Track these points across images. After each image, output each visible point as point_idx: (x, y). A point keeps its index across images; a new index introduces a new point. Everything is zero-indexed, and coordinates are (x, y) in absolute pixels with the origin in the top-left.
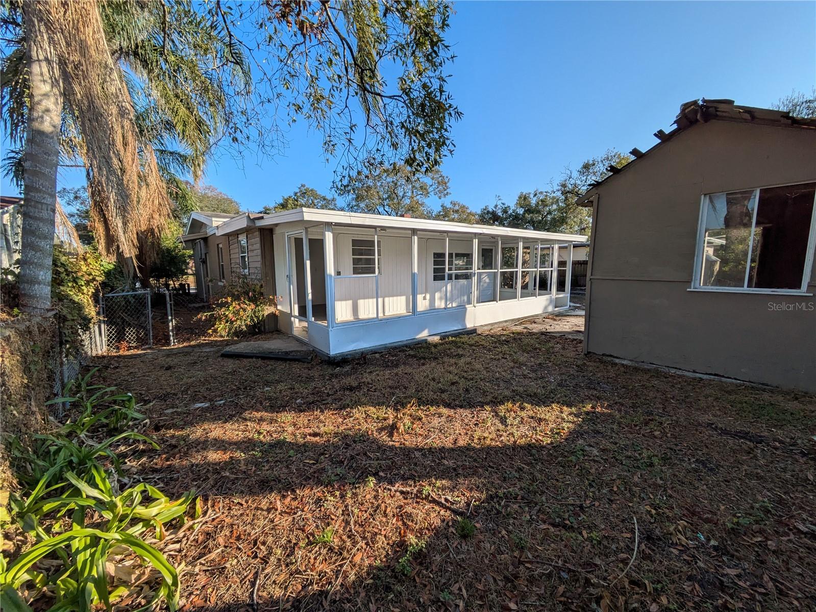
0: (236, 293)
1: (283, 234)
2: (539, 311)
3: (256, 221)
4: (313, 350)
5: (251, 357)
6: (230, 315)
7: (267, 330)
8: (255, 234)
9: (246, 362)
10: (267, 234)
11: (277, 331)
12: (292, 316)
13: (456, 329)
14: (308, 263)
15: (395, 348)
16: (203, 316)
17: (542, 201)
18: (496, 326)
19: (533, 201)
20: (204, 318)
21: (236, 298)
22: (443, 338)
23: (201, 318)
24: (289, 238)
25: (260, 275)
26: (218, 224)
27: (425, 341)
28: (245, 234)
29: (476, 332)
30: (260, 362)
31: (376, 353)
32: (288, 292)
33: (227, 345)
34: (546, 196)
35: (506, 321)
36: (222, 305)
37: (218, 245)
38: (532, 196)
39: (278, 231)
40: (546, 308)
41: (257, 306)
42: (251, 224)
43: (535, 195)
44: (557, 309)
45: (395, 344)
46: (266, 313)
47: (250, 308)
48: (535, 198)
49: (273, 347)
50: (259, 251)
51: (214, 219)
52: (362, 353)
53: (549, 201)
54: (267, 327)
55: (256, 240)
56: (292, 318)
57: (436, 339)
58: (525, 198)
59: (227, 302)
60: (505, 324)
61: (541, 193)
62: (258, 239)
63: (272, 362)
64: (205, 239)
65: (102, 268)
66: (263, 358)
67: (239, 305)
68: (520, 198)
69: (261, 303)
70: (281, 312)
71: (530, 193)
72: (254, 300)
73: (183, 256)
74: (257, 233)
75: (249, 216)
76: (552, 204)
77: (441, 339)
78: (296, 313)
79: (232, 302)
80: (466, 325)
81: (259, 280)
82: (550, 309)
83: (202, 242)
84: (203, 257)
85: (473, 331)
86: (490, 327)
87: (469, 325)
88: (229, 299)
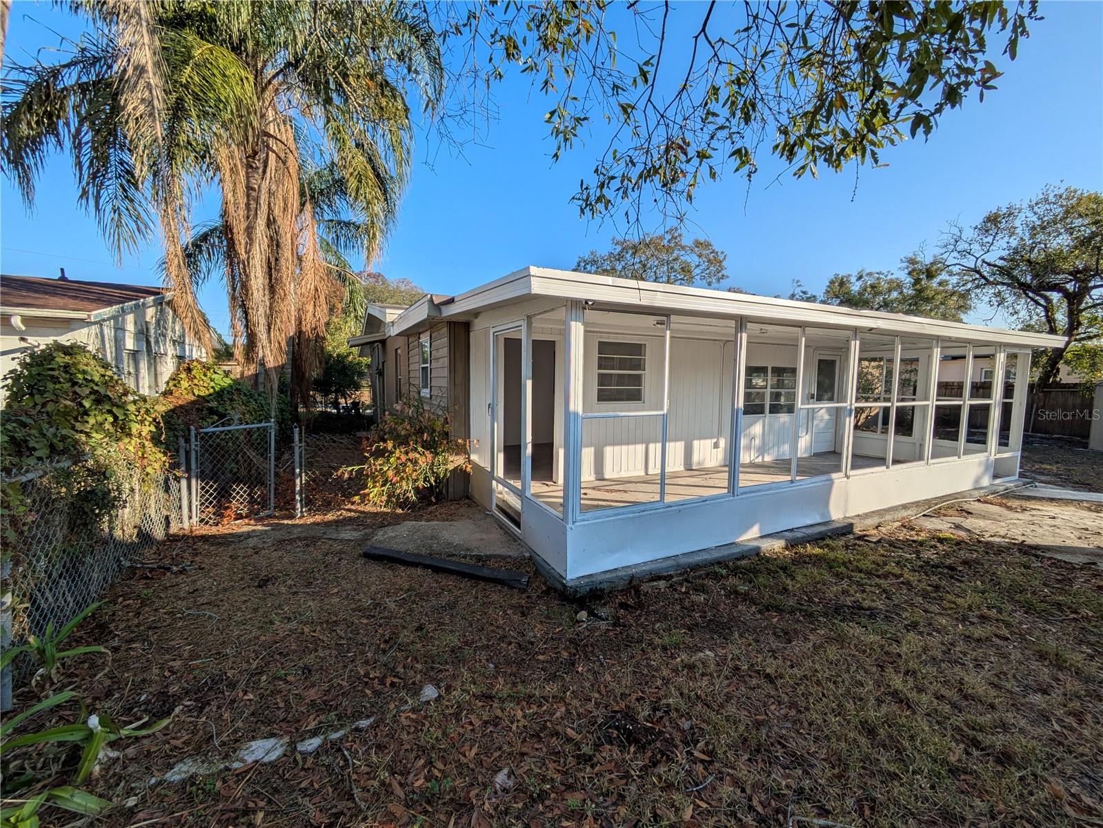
0: (403, 433)
1: (486, 330)
2: (966, 486)
3: (443, 308)
4: (531, 558)
5: (415, 565)
6: (390, 473)
7: (451, 496)
8: (442, 332)
9: (403, 576)
10: (460, 330)
11: (468, 498)
12: (493, 478)
13: (809, 522)
14: (529, 384)
15: (695, 567)
16: (346, 471)
17: (872, 287)
18: (888, 517)
19: (855, 287)
20: (346, 476)
21: (402, 441)
22: (792, 544)
23: (341, 477)
24: (496, 337)
25: (445, 400)
26: (395, 318)
27: (757, 552)
28: (428, 333)
29: (851, 532)
30: (429, 580)
31: (659, 578)
32: (489, 429)
33: (382, 526)
34: (878, 279)
35: (905, 507)
36: (380, 453)
37: (396, 350)
38: (853, 279)
39: (478, 325)
40: (977, 480)
41: (437, 454)
42: (434, 314)
43: (860, 278)
44: (998, 481)
45: (697, 559)
46: (451, 467)
47: (425, 460)
48: (860, 283)
49: (456, 540)
50: (446, 360)
51: (388, 311)
52: (632, 578)
53: (884, 286)
54: (451, 490)
55: (443, 341)
56: (494, 483)
57: (777, 545)
58: (842, 284)
59: (385, 450)
60: (905, 513)
61: (870, 274)
62: (445, 340)
63: (450, 582)
64: (383, 342)
65: (212, 384)
66: (437, 570)
67: (407, 453)
68: (832, 282)
69: (443, 452)
70: (476, 467)
71: (849, 276)
72: (431, 446)
73: (359, 363)
74: (445, 330)
75: (431, 300)
76: (890, 291)
77: (786, 548)
78: (500, 472)
79: (394, 447)
80: (830, 516)
81: (443, 409)
82: (986, 481)
83: (380, 346)
84: (381, 367)
85: (847, 529)
86: (875, 521)
87: (837, 514)
88: (390, 445)
